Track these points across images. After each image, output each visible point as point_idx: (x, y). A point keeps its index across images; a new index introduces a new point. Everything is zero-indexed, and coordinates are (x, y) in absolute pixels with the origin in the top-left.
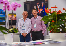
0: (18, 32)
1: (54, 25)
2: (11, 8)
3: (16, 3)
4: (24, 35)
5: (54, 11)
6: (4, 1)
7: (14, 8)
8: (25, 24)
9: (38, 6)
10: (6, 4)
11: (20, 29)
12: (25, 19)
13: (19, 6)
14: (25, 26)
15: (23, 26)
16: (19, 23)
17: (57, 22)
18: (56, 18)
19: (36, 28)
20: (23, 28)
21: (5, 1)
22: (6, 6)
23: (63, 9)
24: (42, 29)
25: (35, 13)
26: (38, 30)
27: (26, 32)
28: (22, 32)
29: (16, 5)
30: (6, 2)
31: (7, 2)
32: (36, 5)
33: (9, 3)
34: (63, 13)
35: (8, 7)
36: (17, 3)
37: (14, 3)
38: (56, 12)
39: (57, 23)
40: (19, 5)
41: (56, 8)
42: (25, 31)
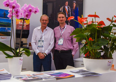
0: (31, 49)
1: (91, 46)
2: (21, 14)
3: (30, 6)
4: (42, 56)
5: (93, 22)
6: (11, 3)
7: (27, 13)
8: (43, 37)
9: (66, 7)
10: (14, 7)
11: (34, 46)
12: (43, 29)
13: (36, 12)
14: (43, 41)
15: (39, 41)
16: (33, 35)
17: (97, 41)
18: (95, 34)
19: (62, 45)
20: (39, 45)
21: (13, 3)
22: (14, 11)
23: (108, 19)
24: (72, 48)
25: (61, 19)
26: (65, 49)
27: (45, 51)
28: (37, 51)
29: (30, 8)
30: (14, 5)
31: (16, 4)
32: (64, 5)
33: (18, 7)
34: (107, 26)
35: (17, 12)
36: (32, 6)
37: (27, 6)
38: (97, 24)
39: (96, 43)
40: (35, 10)
41: (96, 16)
42: (43, 49)
